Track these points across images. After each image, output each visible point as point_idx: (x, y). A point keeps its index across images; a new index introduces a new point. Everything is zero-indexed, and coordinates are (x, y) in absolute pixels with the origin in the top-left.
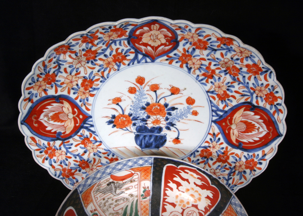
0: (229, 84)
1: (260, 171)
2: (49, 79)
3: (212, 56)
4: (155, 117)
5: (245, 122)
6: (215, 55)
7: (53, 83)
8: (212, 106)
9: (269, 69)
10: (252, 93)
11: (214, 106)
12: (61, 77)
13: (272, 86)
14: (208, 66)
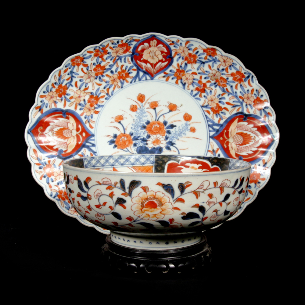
0: (221, 97)
1: (264, 181)
2: (61, 91)
3: (202, 69)
4: (155, 136)
5: (241, 134)
6: (204, 68)
7: (63, 96)
8: (208, 121)
9: (250, 74)
10: (241, 103)
11: (210, 121)
12: (72, 91)
13: (257, 90)
14: (199, 79)
